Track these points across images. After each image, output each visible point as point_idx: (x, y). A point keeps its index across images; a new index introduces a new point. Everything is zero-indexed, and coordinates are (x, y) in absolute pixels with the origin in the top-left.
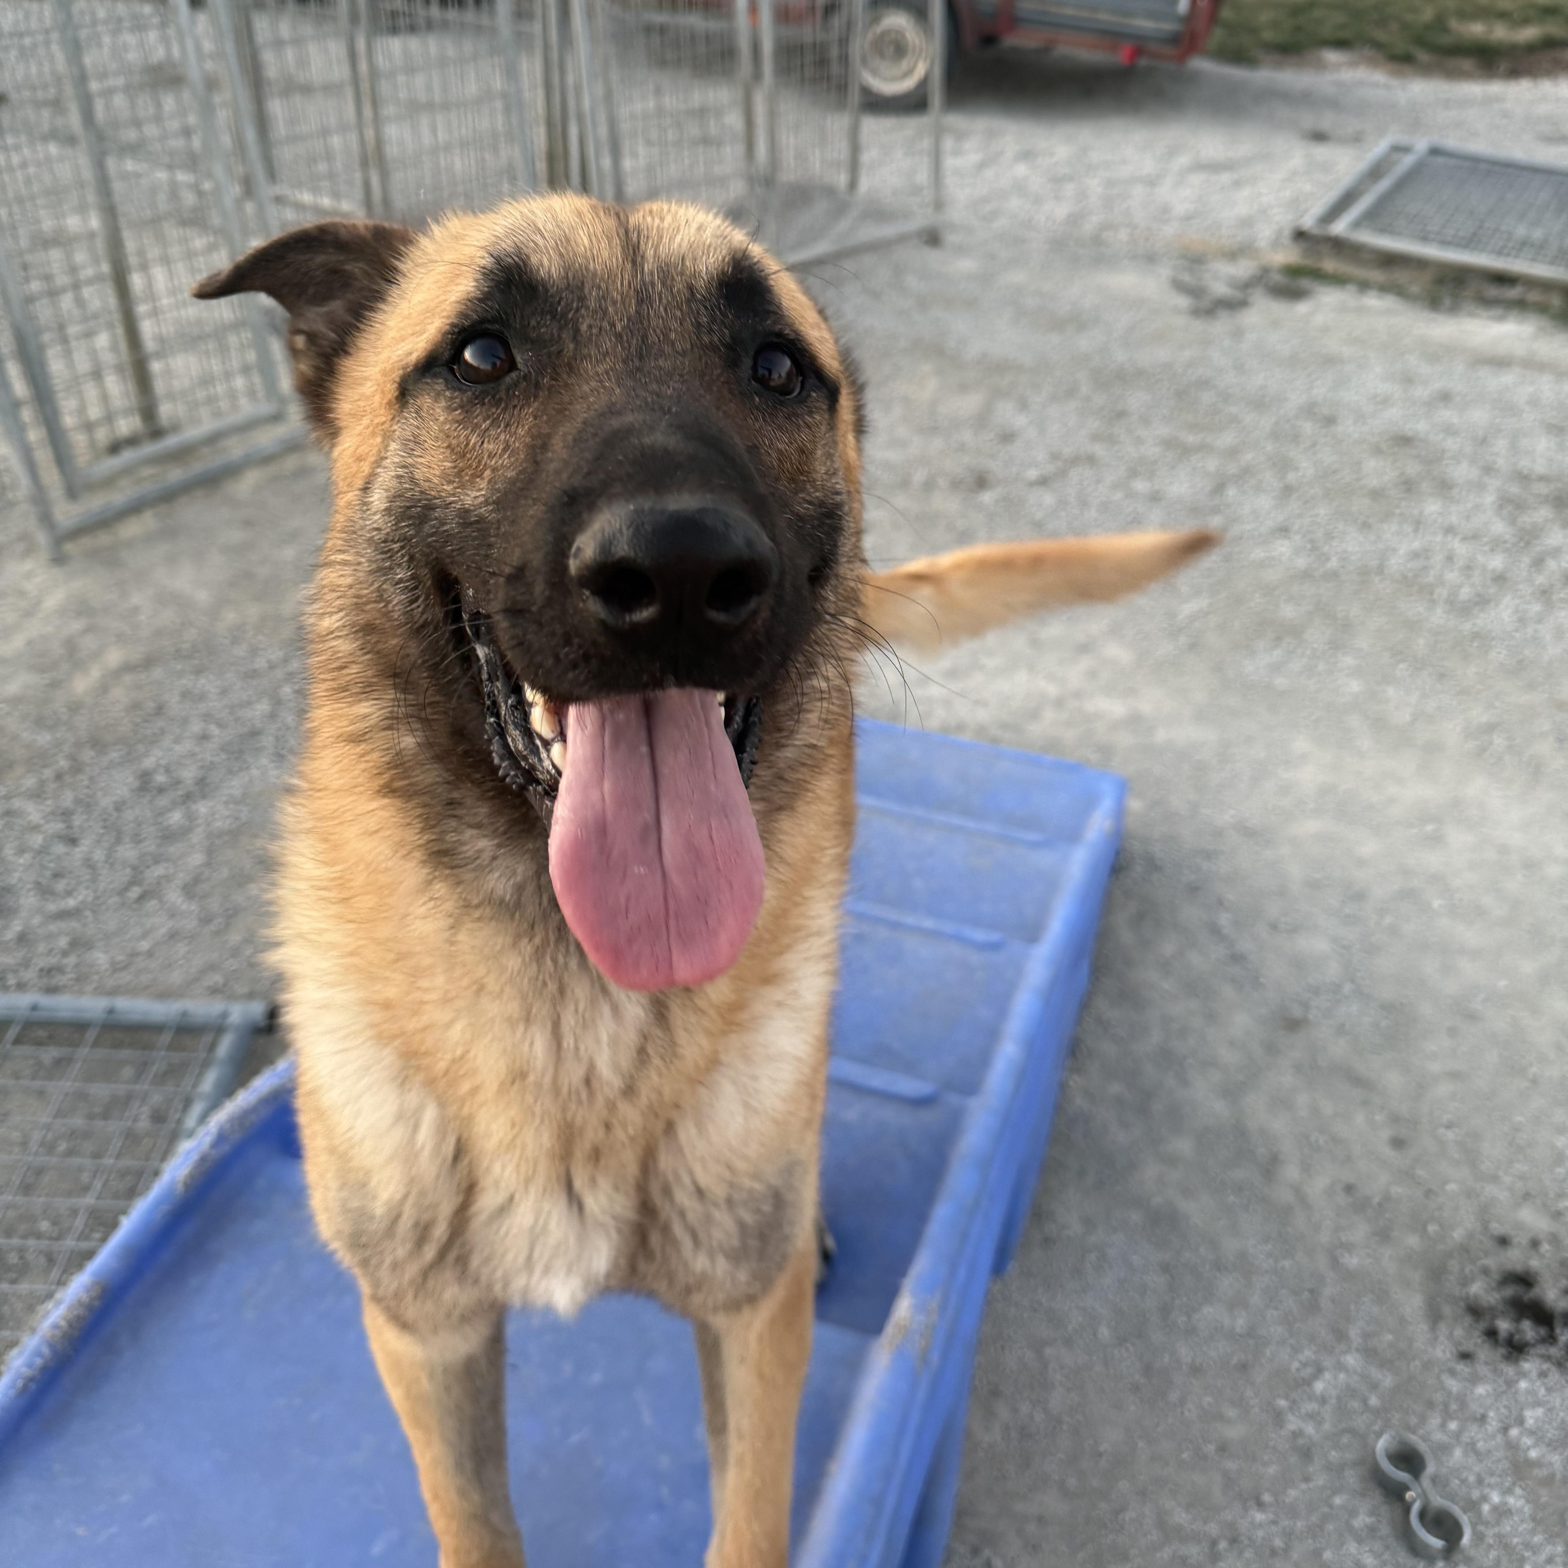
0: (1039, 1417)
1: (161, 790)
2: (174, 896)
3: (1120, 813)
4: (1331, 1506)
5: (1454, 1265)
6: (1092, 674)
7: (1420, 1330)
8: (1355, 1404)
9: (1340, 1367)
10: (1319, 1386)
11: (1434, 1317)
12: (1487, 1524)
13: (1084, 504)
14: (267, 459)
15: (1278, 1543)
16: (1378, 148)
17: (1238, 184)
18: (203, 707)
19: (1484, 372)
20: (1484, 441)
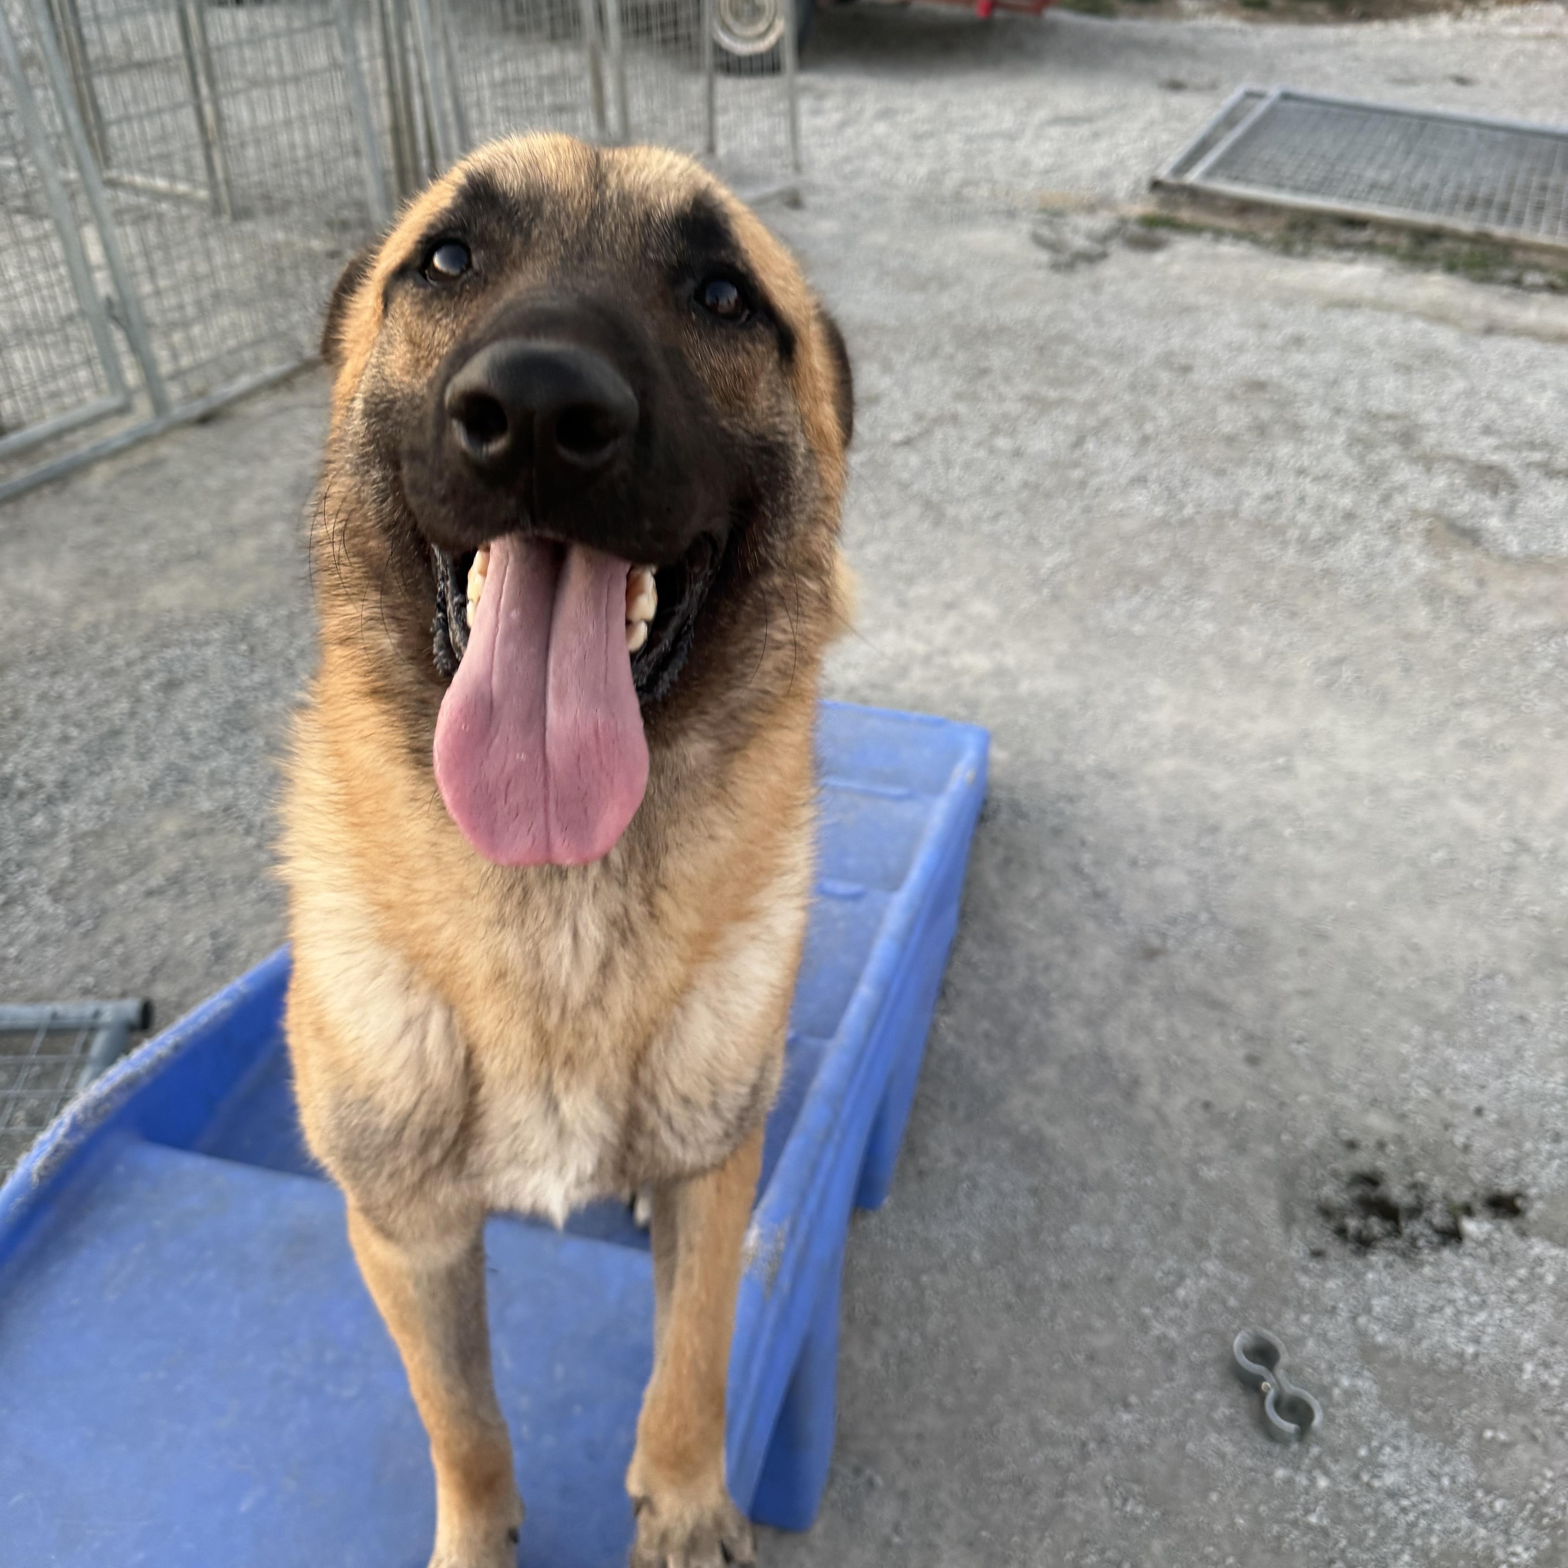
0: (917, 1341)
1: (22, 795)
2: (41, 901)
3: (983, 763)
4: (1192, 1402)
5: (1306, 1171)
6: (958, 630)
7: (1275, 1233)
8: (1215, 1306)
9: (1202, 1273)
10: (1181, 1293)
11: (1288, 1219)
12: (1337, 1405)
13: (948, 464)
14: (116, 453)
15: (1144, 1439)
16: (1232, 96)
17: (1096, 136)
18: (60, 710)
19: (1336, 315)
20: (1335, 382)
